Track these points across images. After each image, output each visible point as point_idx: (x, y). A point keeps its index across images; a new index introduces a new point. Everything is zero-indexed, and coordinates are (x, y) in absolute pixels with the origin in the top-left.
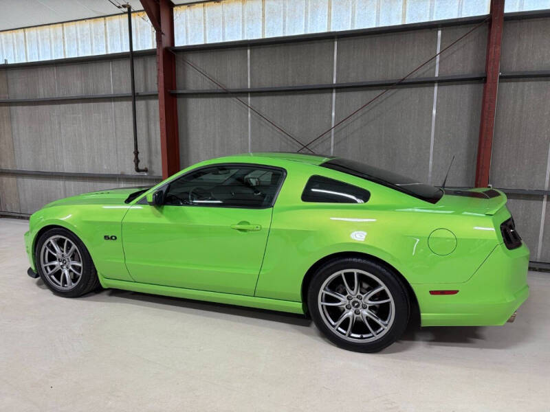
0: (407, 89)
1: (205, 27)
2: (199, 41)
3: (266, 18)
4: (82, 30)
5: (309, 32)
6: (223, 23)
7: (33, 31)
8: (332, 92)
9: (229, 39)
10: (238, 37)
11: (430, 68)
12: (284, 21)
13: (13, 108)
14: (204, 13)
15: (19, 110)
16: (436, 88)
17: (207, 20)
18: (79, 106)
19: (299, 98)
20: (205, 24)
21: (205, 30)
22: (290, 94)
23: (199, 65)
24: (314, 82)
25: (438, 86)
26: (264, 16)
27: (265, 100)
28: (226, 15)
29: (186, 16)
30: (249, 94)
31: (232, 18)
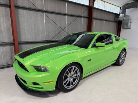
8: (66, 16)
22: (56, 14)
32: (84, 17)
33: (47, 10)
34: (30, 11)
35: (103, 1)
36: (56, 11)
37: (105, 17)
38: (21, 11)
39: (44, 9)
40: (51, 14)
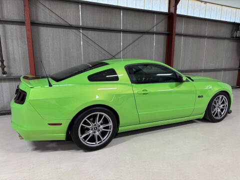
5: (109, 4)
8: (121, 33)
16: (155, 35)
19: (107, 34)
24: (113, 27)
30: (81, 29)
32: (157, 33)
33: (85, 25)
34: (57, 29)
35: (202, 1)
36: (103, 27)
37: (207, 30)
38: (43, 30)
39: (81, 25)
40: (93, 32)
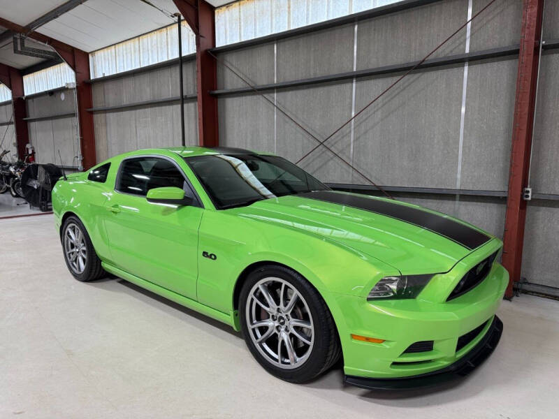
0: (432, 72)
1: (240, 26)
2: (236, 41)
3: (291, 9)
4: (152, 42)
5: (331, 18)
6: (255, 20)
7: (120, 47)
8: (352, 82)
9: (260, 35)
10: (267, 32)
11: (460, 45)
12: (308, 10)
13: (108, 115)
14: (240, 12)
15: (111, 116)
16: (466, 68)
17: (242, 18)
18: (148, 110)
20: (240, 23)
21: (240, 29)
22: (312, 87)
23: (234, 64)
25: (469, 65)
26: (289, 8)
27: (290, 95)
28: (257, 11)
29: (225, 17)
30: (275, 90)
31: (263, 13)
39: (275, 82)
40: (293, 92)
